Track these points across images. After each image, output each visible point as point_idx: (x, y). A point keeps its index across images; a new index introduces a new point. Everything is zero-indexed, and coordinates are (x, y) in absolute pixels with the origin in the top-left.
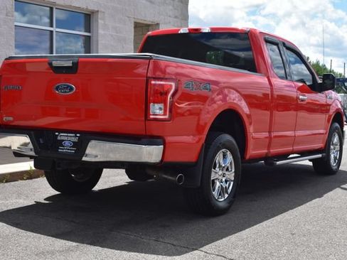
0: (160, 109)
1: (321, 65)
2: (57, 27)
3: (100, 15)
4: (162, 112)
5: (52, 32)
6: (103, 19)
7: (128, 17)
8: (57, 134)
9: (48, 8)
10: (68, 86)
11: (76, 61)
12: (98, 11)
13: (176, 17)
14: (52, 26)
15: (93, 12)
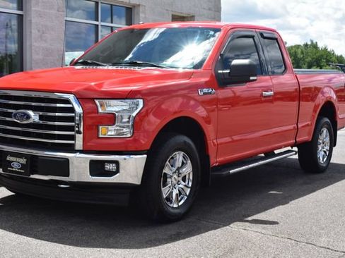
1: (329, 50)
2: (101, 21)
3: (141, 9)
5: (97, 26)
6: (144, 12)
7: (167, 10)
9: (94, 3)
12: (139, 5)
13: (210, 9)
14: (97, 20)
15: (134, 6)
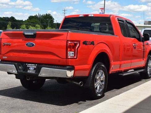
0: (73, 54)
4: (73, 55)
8: (27, 64)
10: (32, 44)
11: (35, 33)
